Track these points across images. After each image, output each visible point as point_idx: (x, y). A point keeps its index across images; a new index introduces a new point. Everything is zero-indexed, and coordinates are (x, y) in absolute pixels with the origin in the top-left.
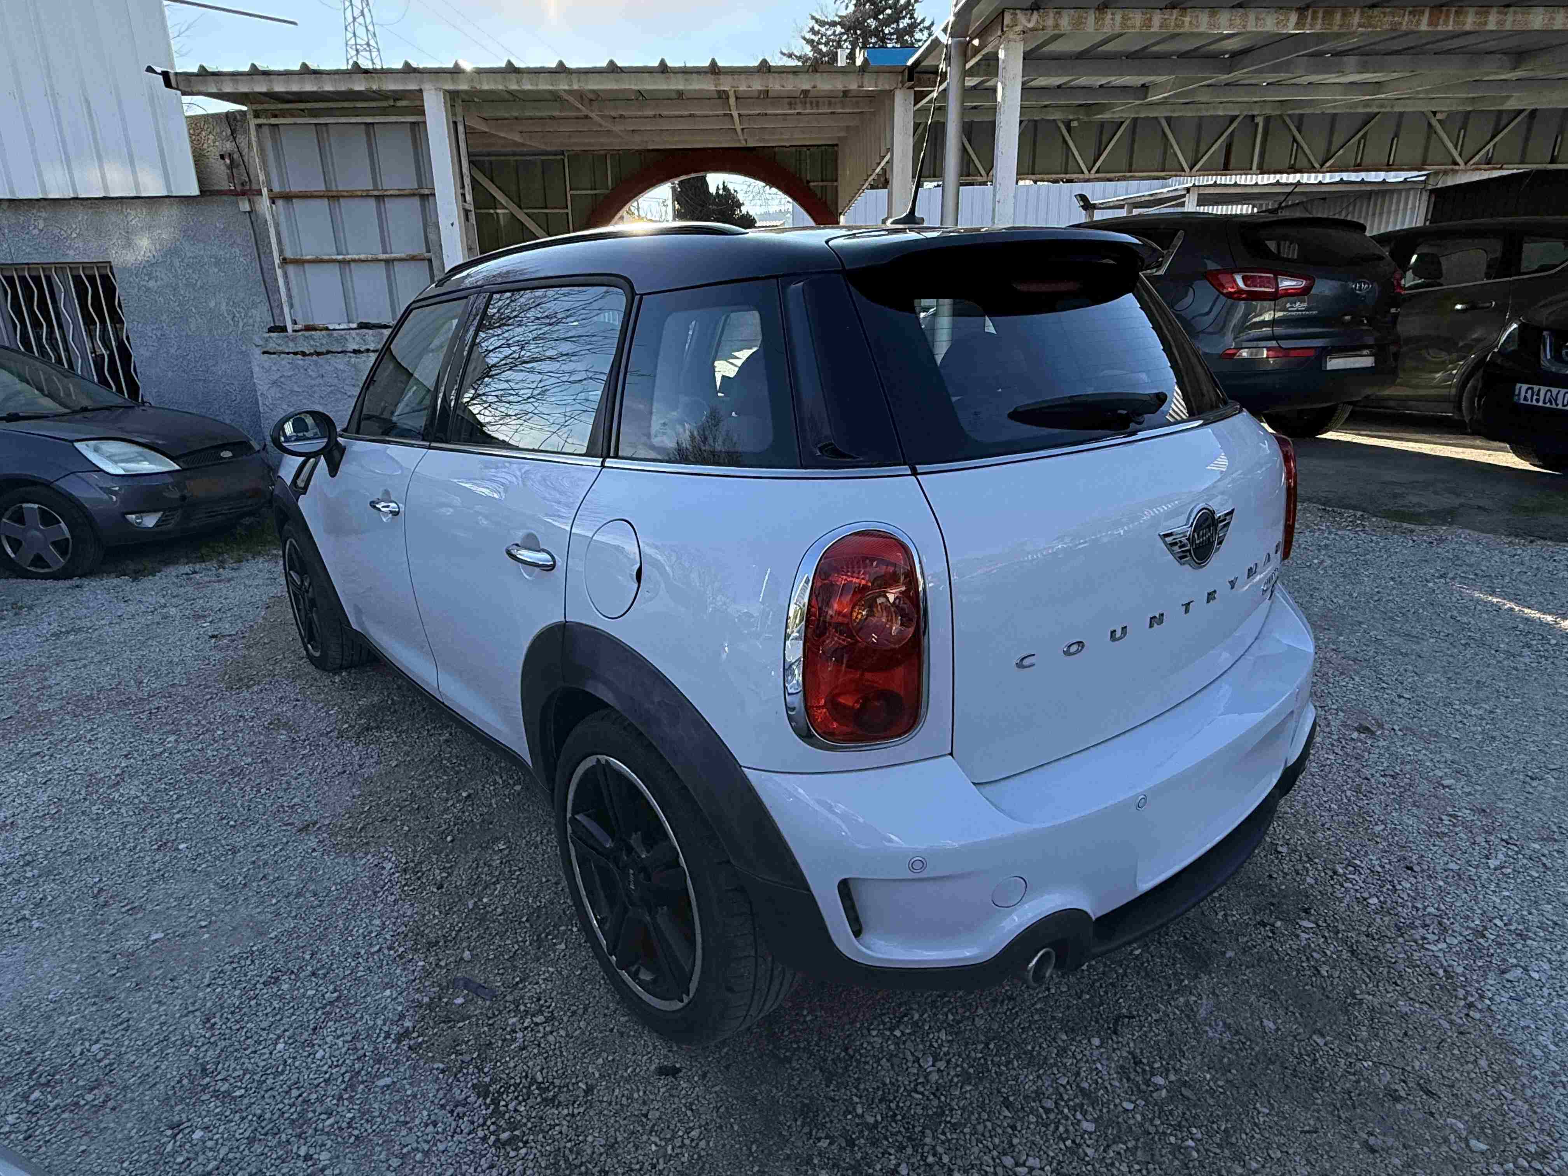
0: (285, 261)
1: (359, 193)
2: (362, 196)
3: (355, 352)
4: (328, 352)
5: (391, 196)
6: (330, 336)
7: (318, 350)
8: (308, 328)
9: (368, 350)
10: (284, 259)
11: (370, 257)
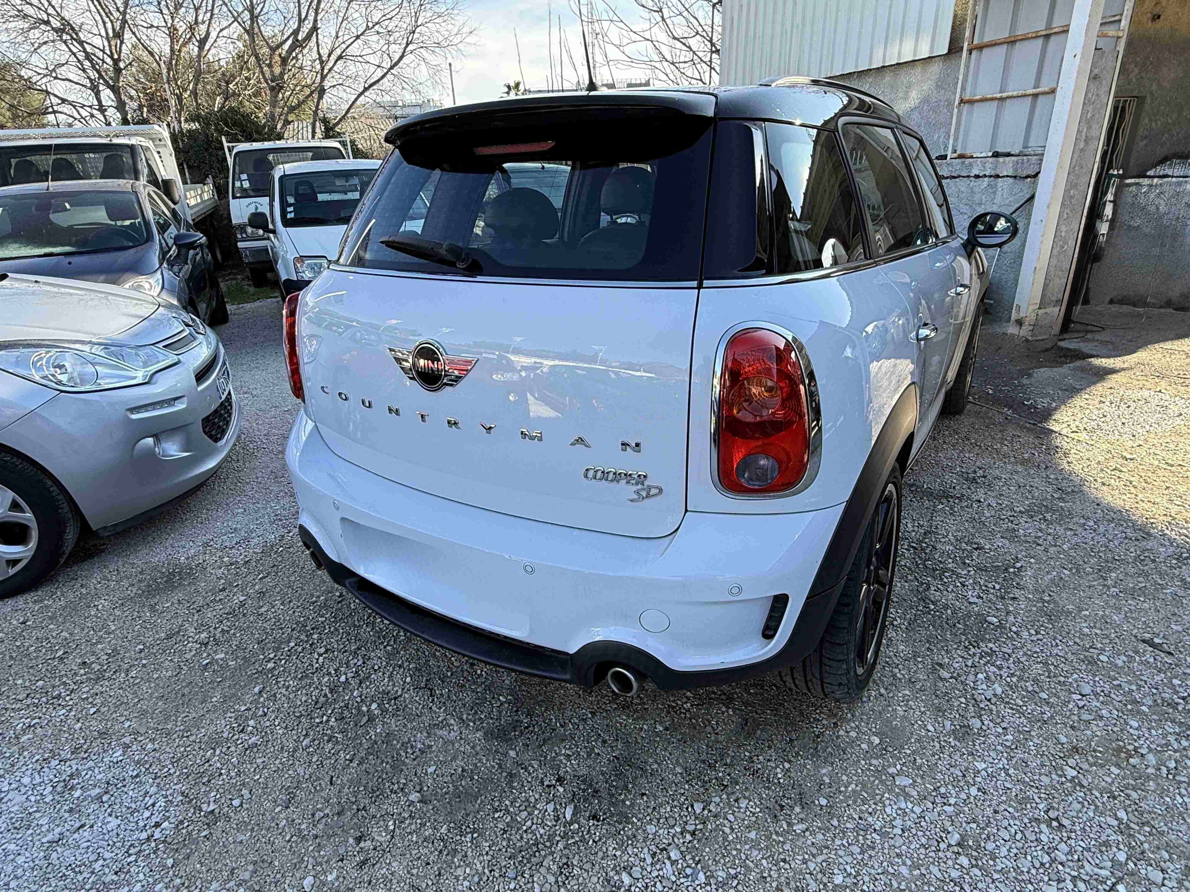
0: (962, 101)
1: (1030, 35)
2: (1032, 38)
3: (977, 177)
4: (959, 176)
5: (1055, 33)
6: (963, 163)
7: (953, 174)
8: (961, 156)
9: (985, 176)
10: (962, 100)
11: (1021, 92)
